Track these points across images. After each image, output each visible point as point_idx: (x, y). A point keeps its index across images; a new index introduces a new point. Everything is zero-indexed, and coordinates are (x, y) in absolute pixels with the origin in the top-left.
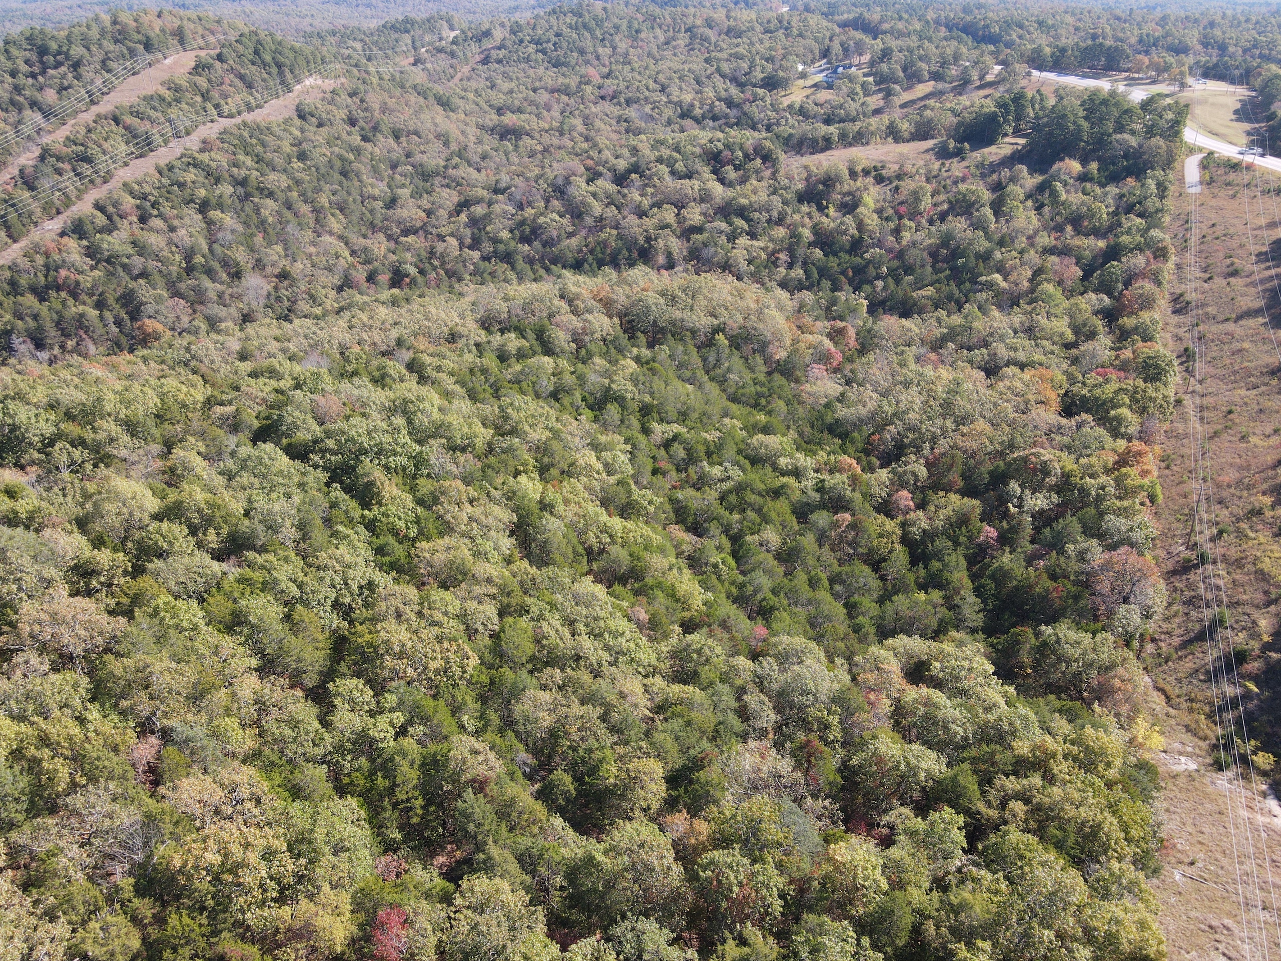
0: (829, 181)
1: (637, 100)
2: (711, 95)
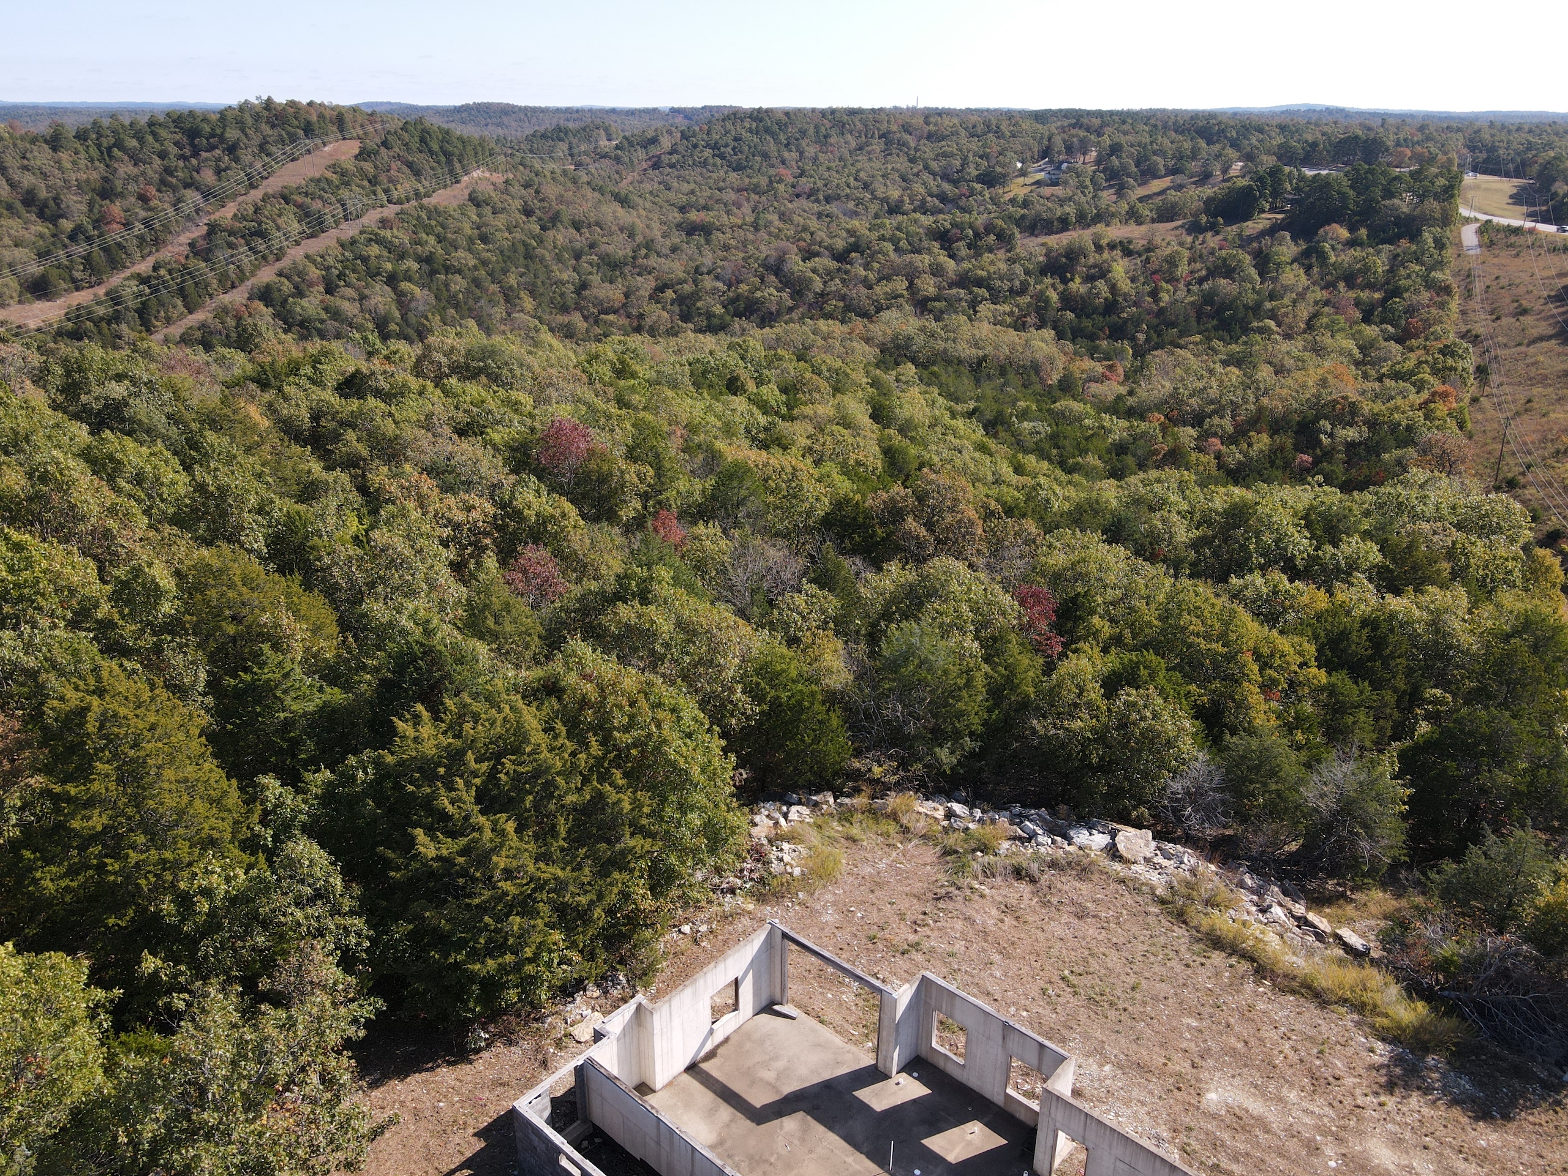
0: (1073, 255)
1: (838, 198)
2: (922, 190)
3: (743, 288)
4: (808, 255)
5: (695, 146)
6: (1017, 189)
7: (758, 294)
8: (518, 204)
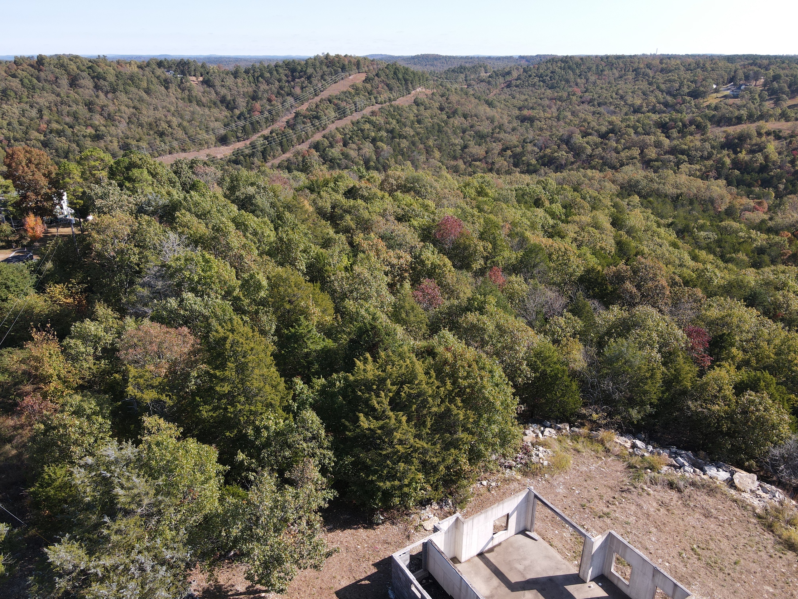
0: (742, 138)
1: (605, 104)
2: (654, 100)
3: (548, 151)
4: (585, 134)
5: (530, 76)
6: (712, 100)
7: (556, 154)
8: (437, 105)
